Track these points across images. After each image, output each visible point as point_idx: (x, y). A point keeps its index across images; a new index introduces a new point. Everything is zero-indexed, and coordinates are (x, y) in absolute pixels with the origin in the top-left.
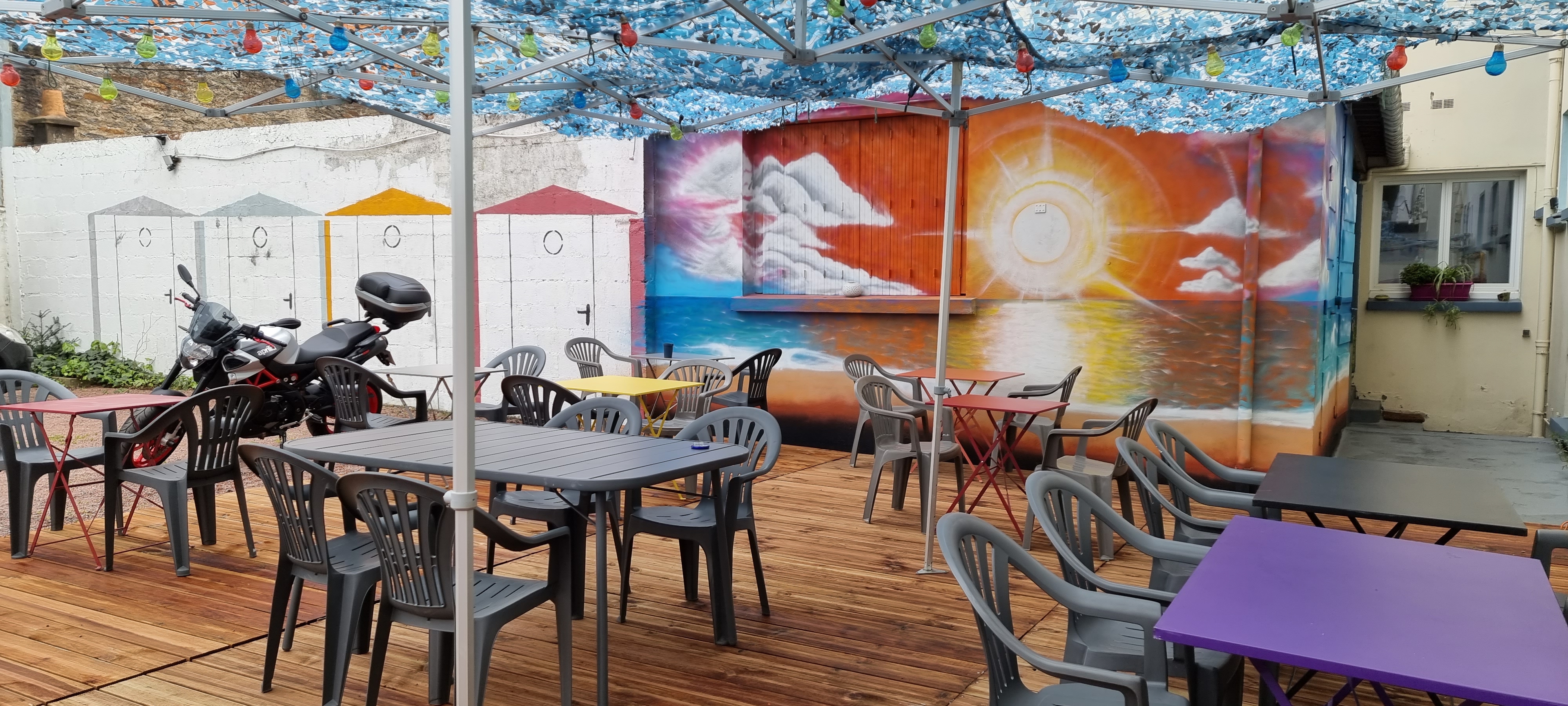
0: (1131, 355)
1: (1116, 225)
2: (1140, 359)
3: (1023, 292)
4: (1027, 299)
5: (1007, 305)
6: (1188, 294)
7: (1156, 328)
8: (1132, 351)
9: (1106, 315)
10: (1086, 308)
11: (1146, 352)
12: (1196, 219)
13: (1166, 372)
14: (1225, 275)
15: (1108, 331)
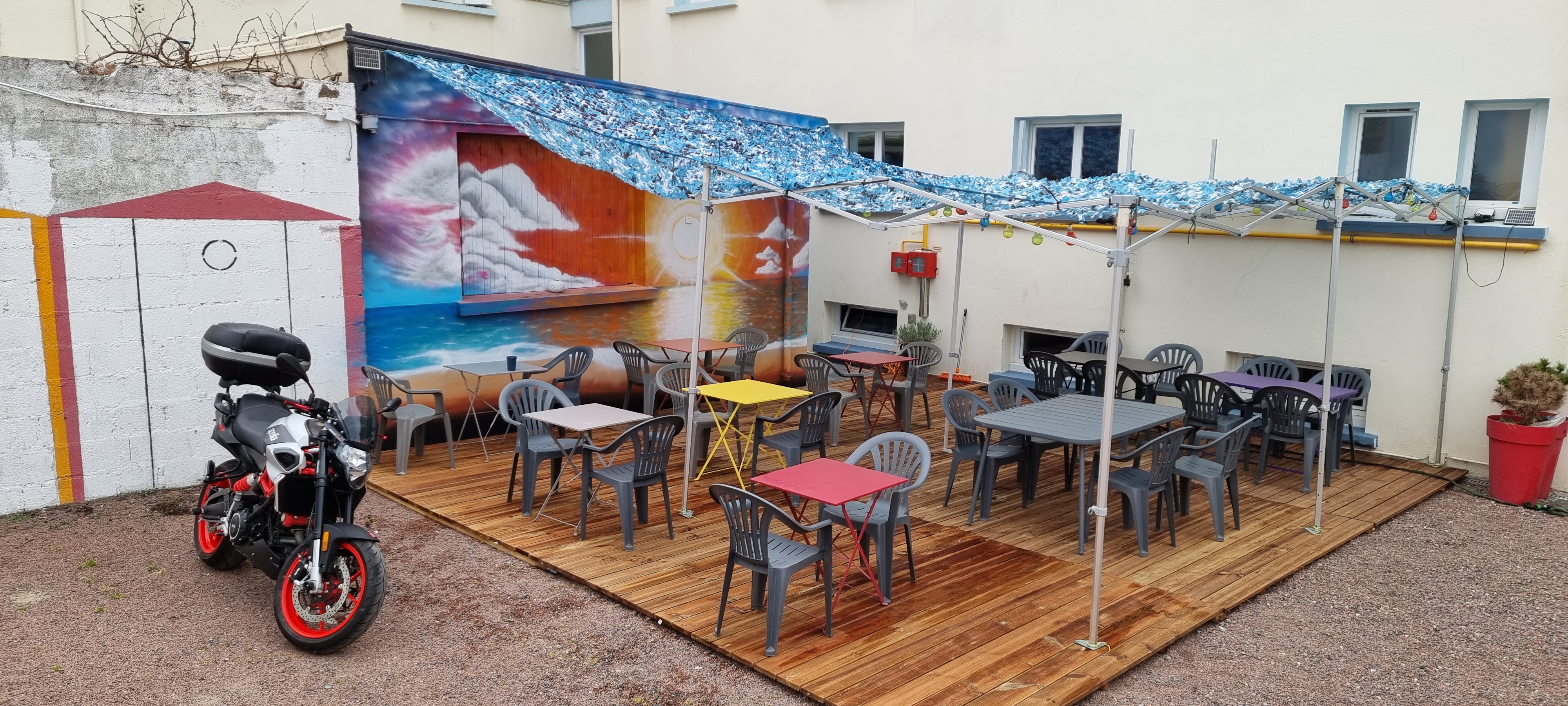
0: (735, 317)
1: (727, 232)
2: (740, 318)
3: (680, 280)
4: (682, 285)
5: (670, 290)
6: (760, 275)
7: (746, 297)
8: (736, 313)
9: (724, 292)
10: (713, 289)
11: (742, 314)
12: (762, 230)
13: (751, 324)
14: (775, 263)
15: (724, 302)
